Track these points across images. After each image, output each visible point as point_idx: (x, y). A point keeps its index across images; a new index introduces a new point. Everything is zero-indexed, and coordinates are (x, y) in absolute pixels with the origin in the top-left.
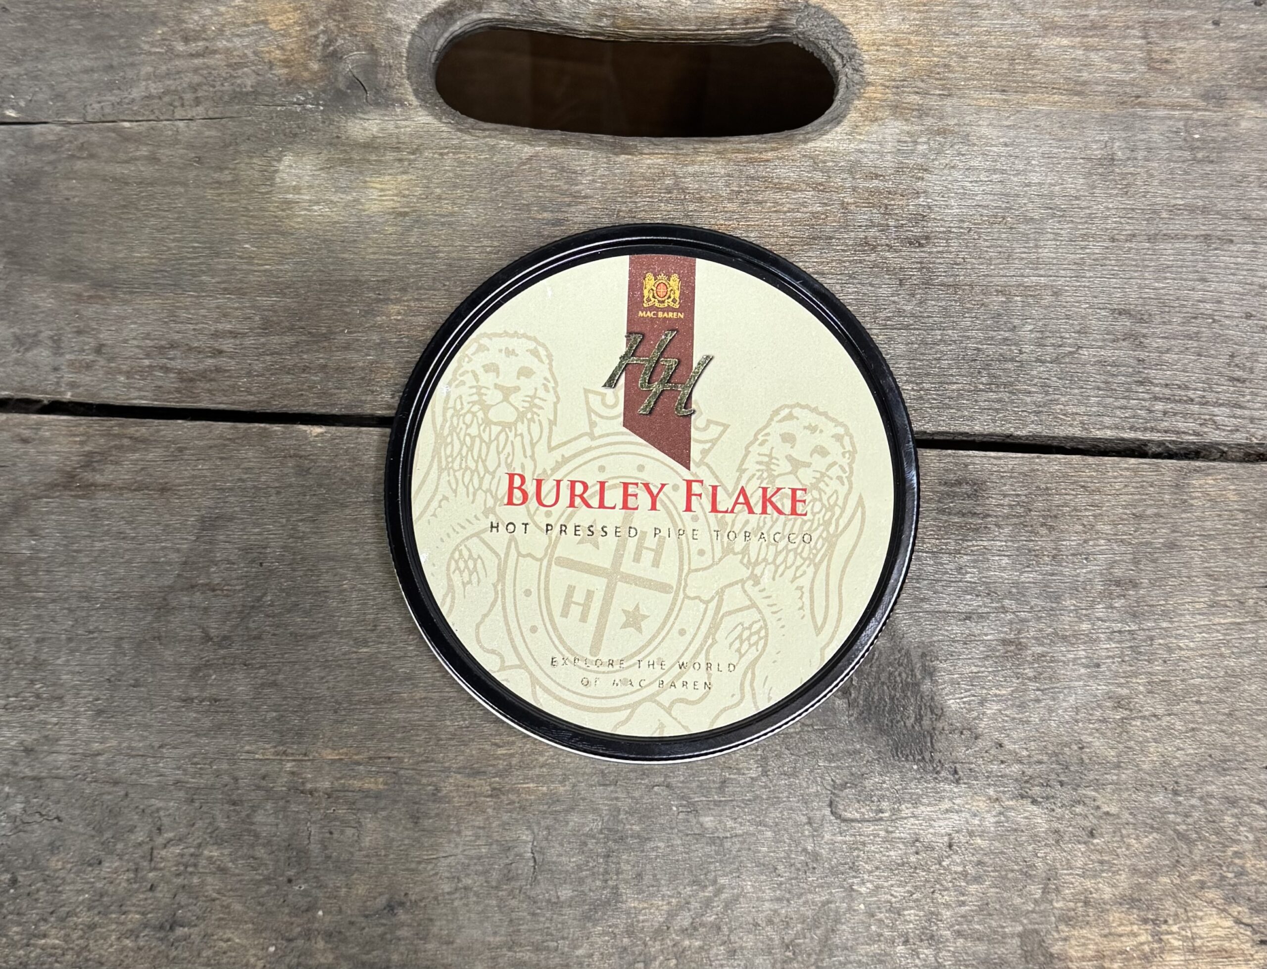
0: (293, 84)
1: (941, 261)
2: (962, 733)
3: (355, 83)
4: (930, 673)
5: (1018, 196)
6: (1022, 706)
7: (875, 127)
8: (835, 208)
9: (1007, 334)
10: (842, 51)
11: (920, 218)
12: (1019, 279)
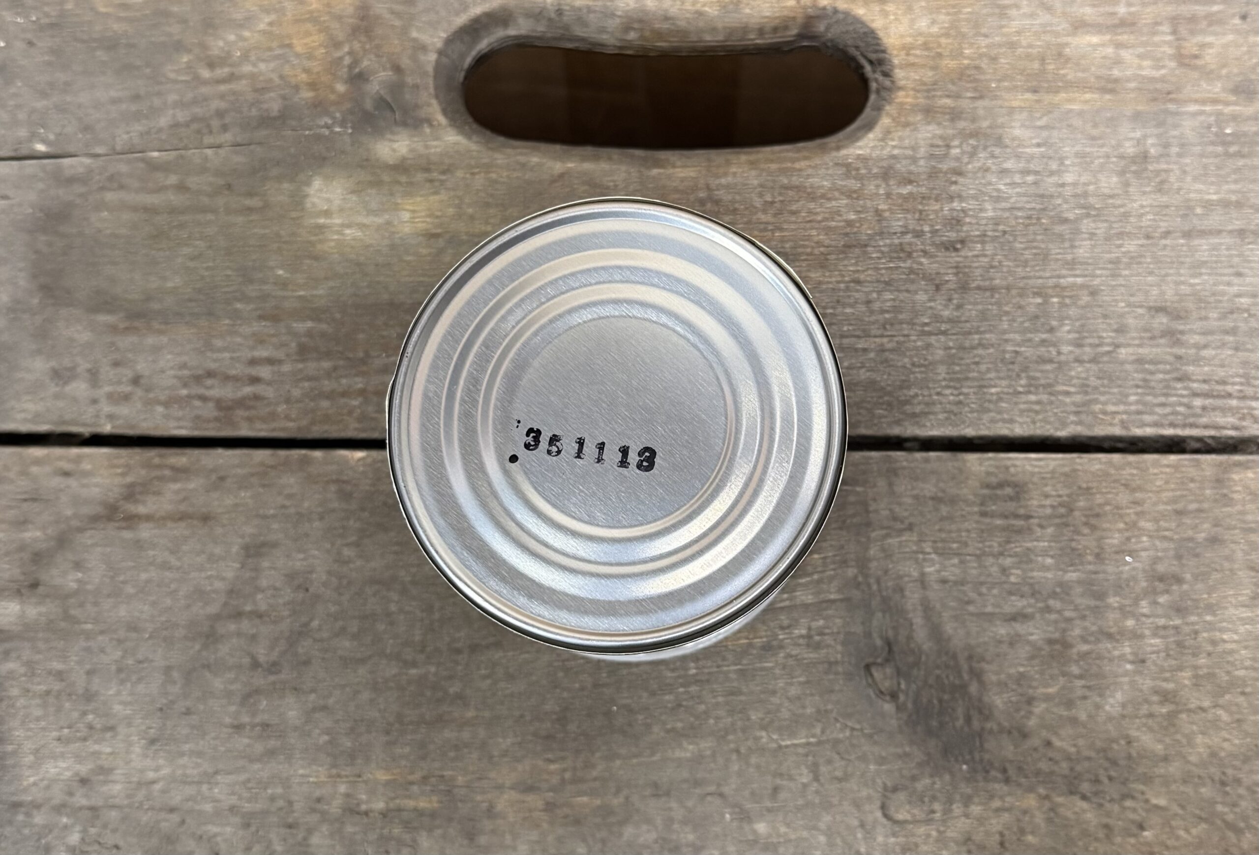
0: (319, 106)
1: (976, 264)
2: (1010, 732)
3: (382, 104)
4: (977, 675)
5: (1052, 196)
6: (1069, 704)
7: (907, 132)
8: (870, 216)
9: (1044, 336)
10: (873, 56)
11: (955, 222)
12: (1054, 280)
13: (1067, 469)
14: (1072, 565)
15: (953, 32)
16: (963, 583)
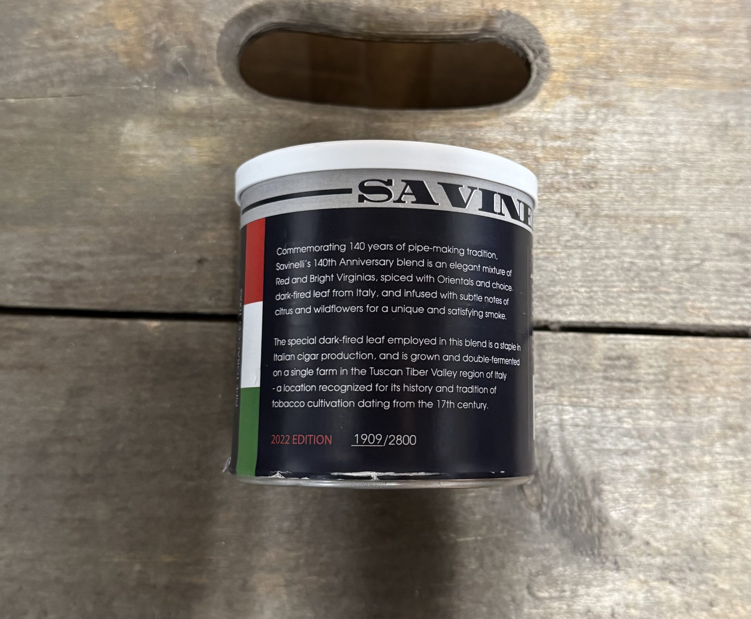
0: (133, 69)
1: (605, 199)
2: (620, 535)
3: (179, 68)
4: (598, 493)
5: (660, 152)
6: (663, 516)
7: (558, 102)
9: (652, 252)
10: (535, 47)
11: (590, 168)
12: (660, 212)
13: (665, 348)
14: (667, 416)
15: (593, 32)
16: (589, 427)
